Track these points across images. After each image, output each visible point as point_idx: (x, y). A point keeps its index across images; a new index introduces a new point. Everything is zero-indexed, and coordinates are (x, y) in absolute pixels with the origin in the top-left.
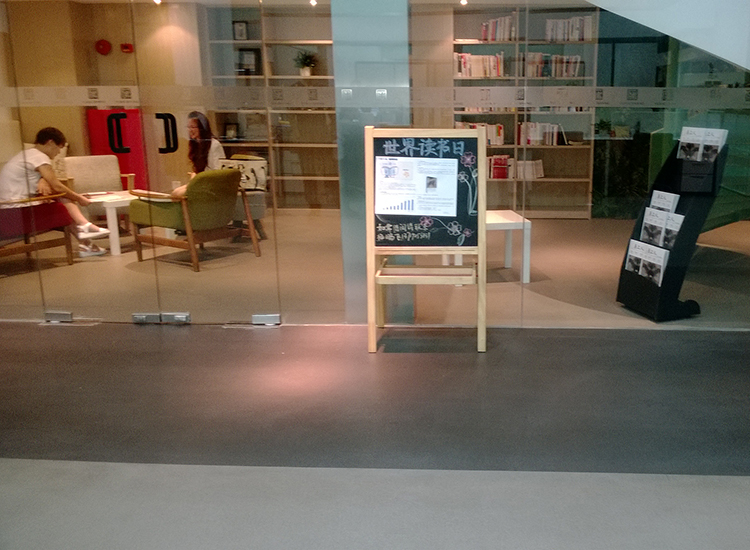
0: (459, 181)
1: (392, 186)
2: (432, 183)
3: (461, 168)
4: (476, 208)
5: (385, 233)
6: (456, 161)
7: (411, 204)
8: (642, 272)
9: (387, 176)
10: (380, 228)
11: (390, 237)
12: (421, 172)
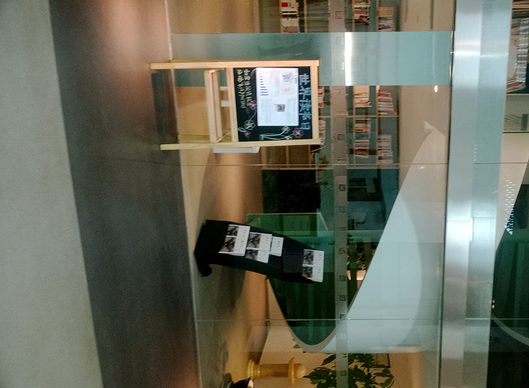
0: (282, 127)
1: (277, 80)
2: (281, 108)
3: (292, 128)
4: (265, 139)
5: (243, 75)
6: (297, 124)
7: (265, 94)
8: (228, 237)
9: (284, 76)
10: (247, 71)
11: (240, 79)
12: (288, 101)
